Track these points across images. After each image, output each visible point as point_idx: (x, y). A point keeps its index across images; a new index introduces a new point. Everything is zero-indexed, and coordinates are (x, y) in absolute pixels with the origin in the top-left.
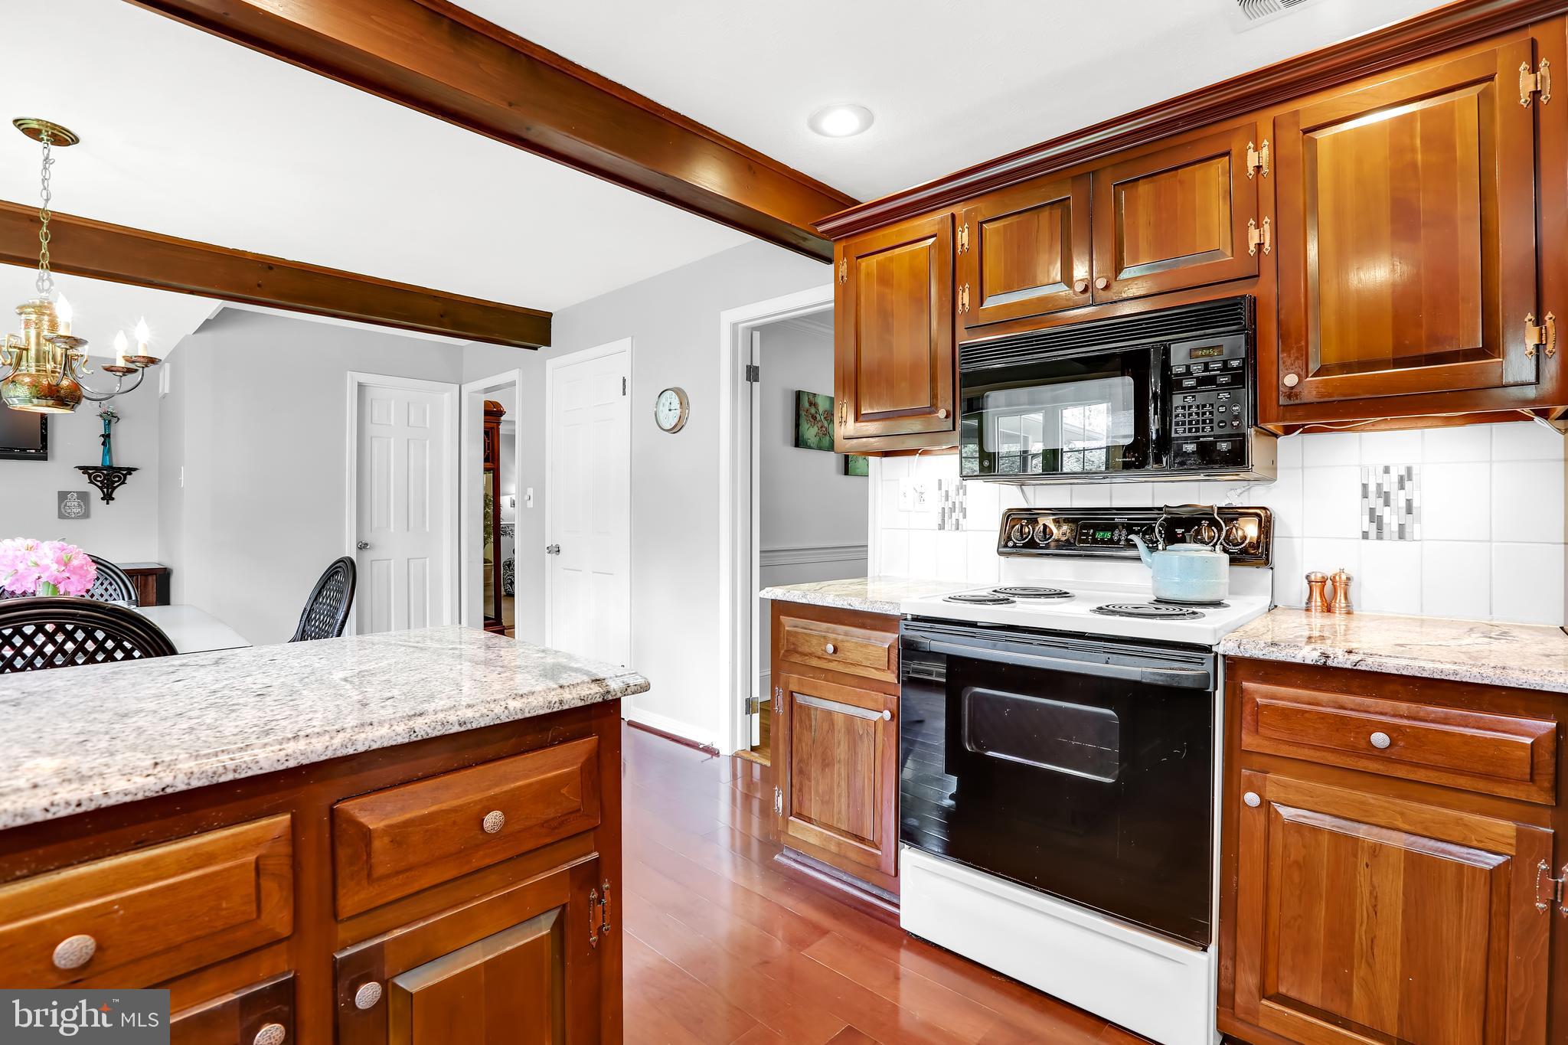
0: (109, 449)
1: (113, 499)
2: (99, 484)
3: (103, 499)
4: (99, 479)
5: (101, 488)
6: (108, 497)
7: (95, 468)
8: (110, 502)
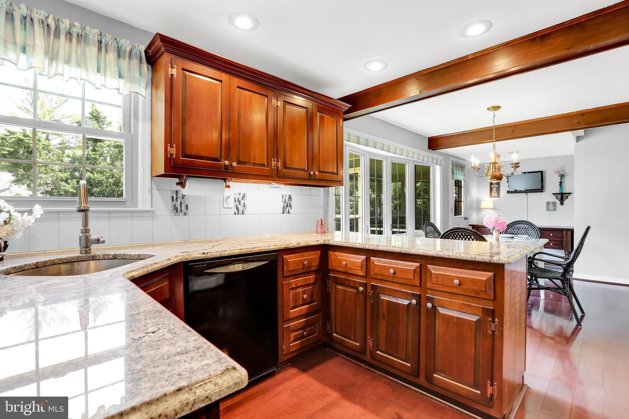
0: (562, 187)
1: (564, 204)
2: (559, 199)
3: (560, 204)
4: (559, 197)
5: (560, 200)
6: (562, 203)
7: (557, 194)
8: (563, 205)
